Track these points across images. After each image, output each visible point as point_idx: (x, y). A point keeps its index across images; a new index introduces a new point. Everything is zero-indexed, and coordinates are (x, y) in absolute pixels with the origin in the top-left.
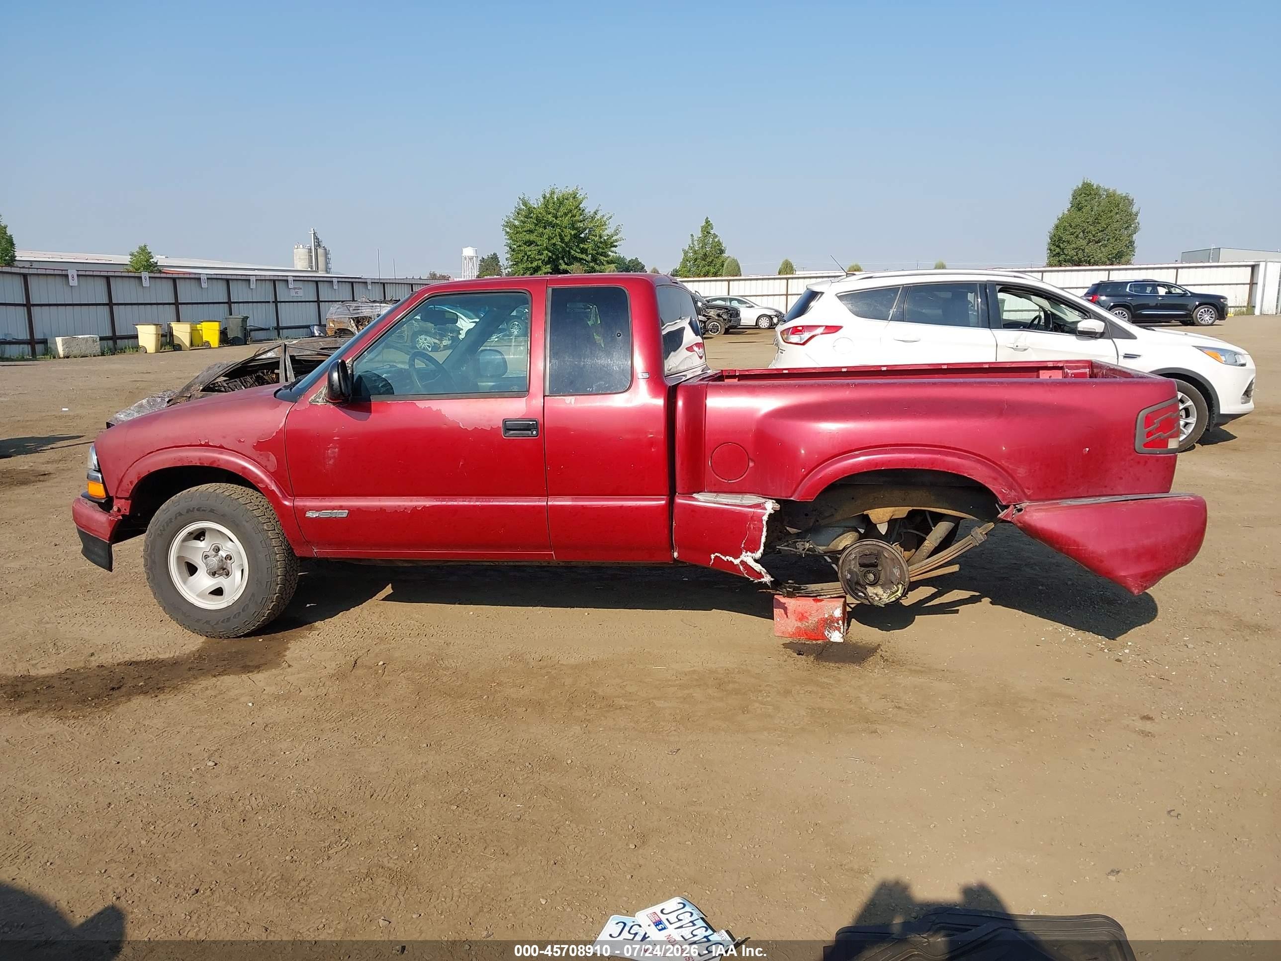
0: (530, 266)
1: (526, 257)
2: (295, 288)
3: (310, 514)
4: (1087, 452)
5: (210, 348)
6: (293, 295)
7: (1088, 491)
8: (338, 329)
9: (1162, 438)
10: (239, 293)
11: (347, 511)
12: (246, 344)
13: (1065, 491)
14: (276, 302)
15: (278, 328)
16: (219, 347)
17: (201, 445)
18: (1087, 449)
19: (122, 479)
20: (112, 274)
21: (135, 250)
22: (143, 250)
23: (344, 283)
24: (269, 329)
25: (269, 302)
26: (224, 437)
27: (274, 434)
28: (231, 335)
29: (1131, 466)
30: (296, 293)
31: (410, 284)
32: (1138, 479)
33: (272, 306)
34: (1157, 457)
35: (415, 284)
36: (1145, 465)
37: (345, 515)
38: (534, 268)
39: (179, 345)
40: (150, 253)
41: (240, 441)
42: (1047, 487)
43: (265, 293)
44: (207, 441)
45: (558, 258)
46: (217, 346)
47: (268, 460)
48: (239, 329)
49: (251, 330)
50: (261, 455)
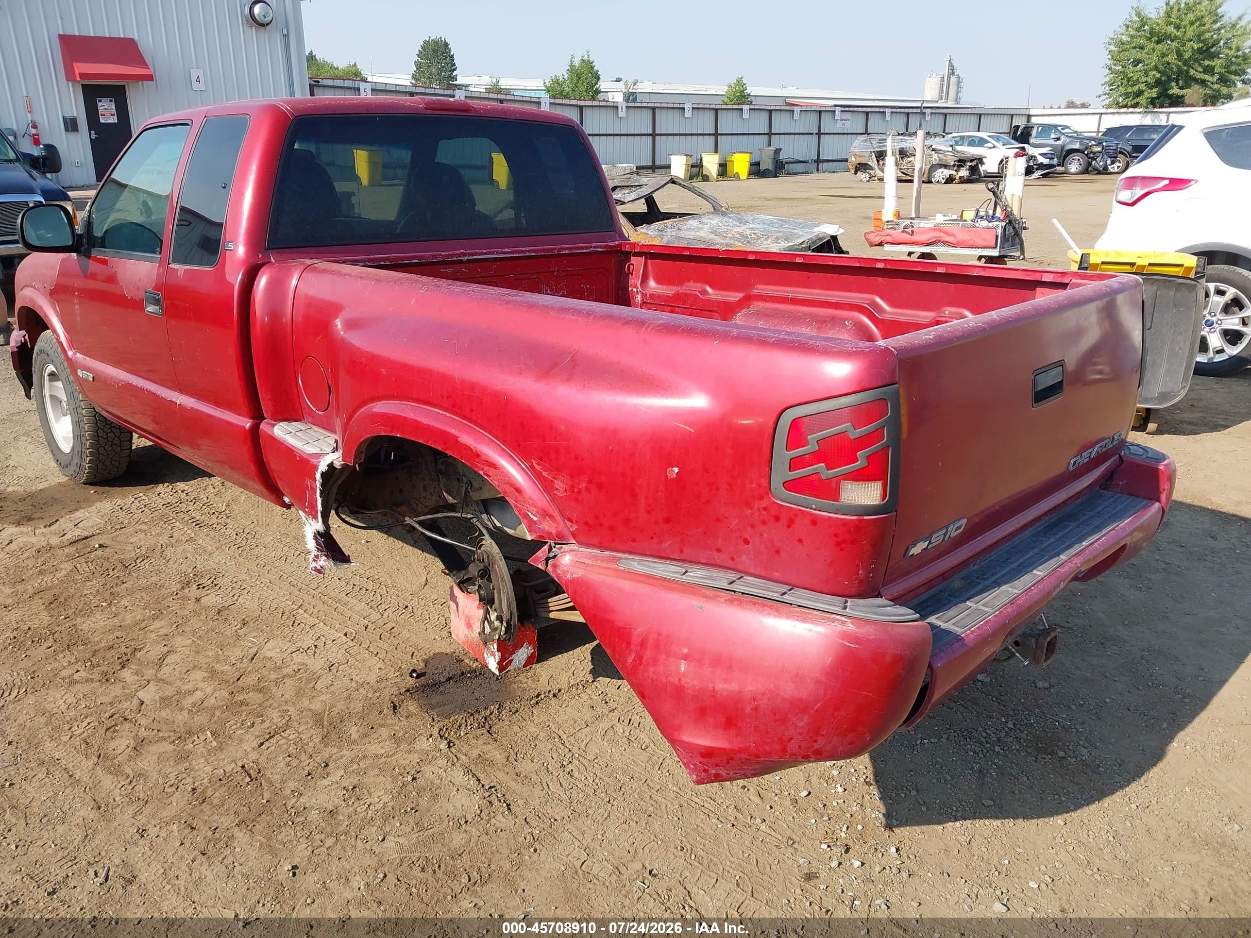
0: (1130, 90)
1: (1126, 79)
2: (842, 120)
3: (79, 373)
4: (675, 476)
5: (739, 179)
6: (839, 127)
7: (682, 551)
8: (859, 164)
9: (823, 477)
10: (781, 123)
11: (92, 375)
12: (776, 176)
13: (634, 540)
14: (819, 134)
15: (818, 161)
16: (748, 179)
18: (676, 470)
20: (659, 105)
21: (733, 81)
22: (740, 83)
23: (898, 114)
24: (807, 162)
25: (812, 134)
27: (55, 283)
28: (763, 167)
29: (764, 523)
30: (843, 124)
31: (977, 114)
32: (778, 552)
33: (816, 138)
34: (814, 515)
35: (985, 114)
36: (789, 526)
37: (91, 379)
38: (1136, 93)
39: (707, 176)
40: (744, 84)
42: (601, 525)
43: (809, 124)
45: (1170, 80)
46: (745, 177)
48: (771, 160)
49: (787, 163)
50: (53, 303)
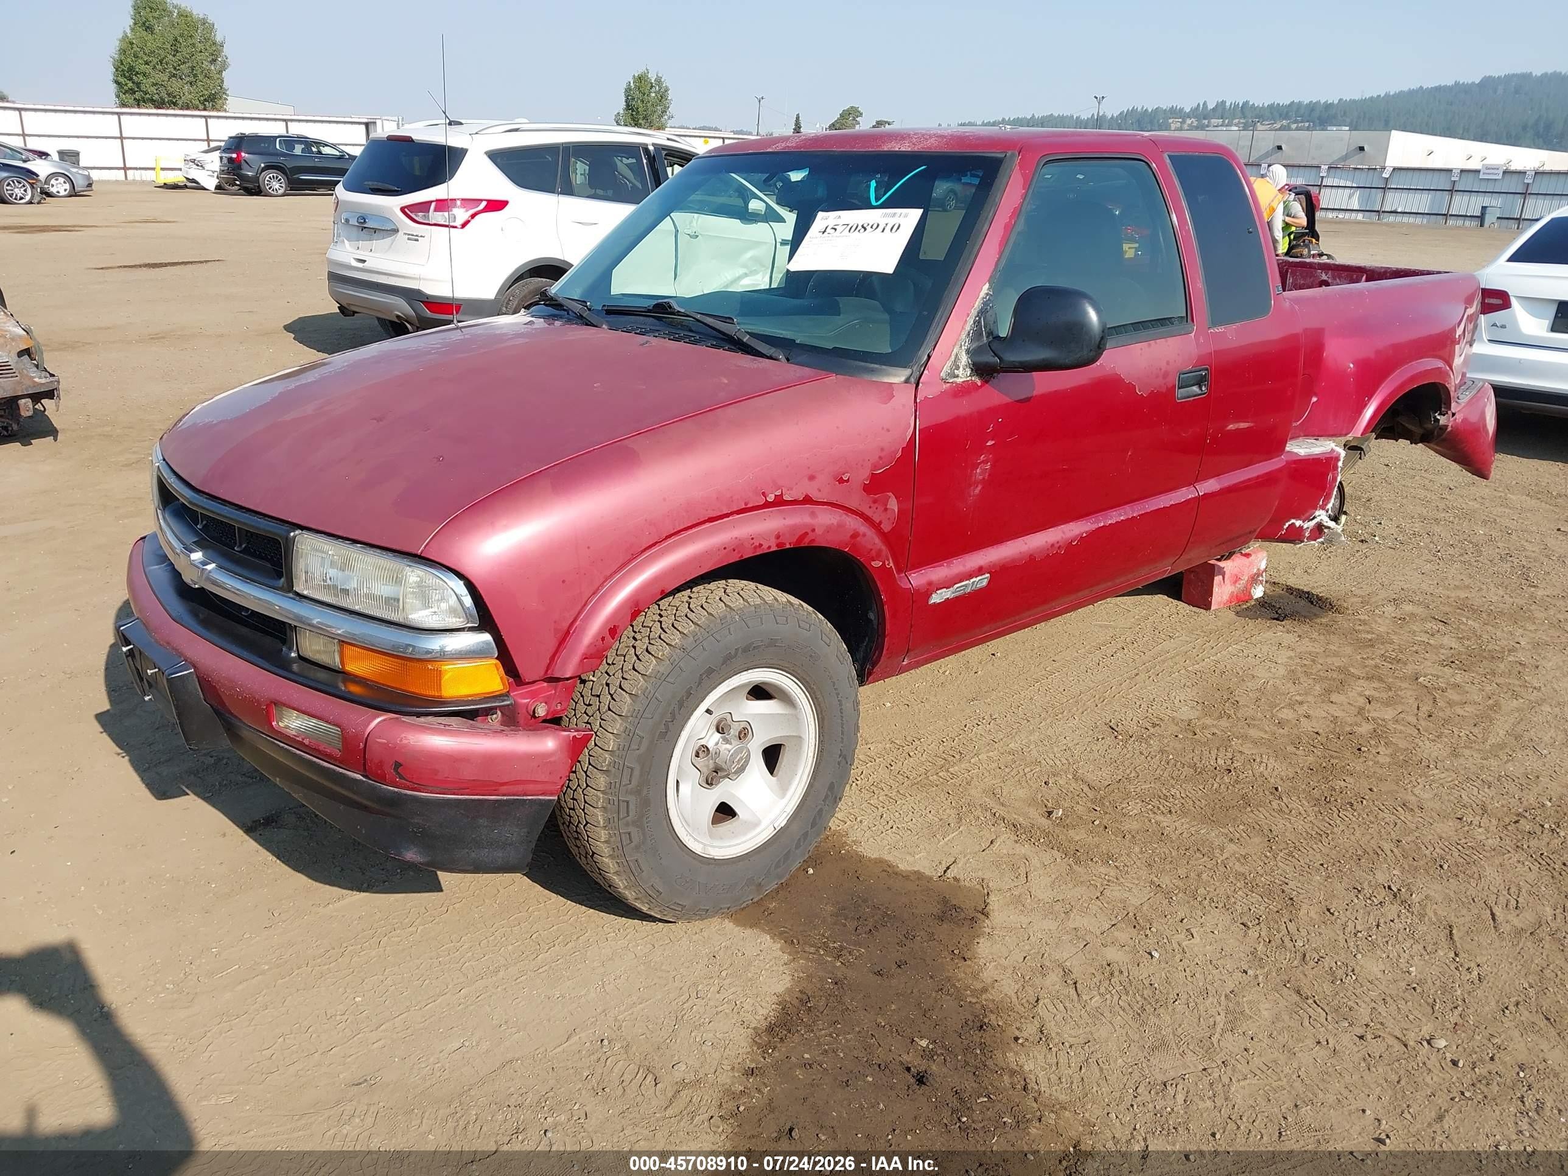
3: (937, 598)
11: (988, 575)
17: (767, 505)
19: (568, 633)
26: (812, 478)
27: (899, 454)
37: (985, 583)
41: (841, 481)
44: (778, 493)
47: (886, 509)
50: (875, 502)
